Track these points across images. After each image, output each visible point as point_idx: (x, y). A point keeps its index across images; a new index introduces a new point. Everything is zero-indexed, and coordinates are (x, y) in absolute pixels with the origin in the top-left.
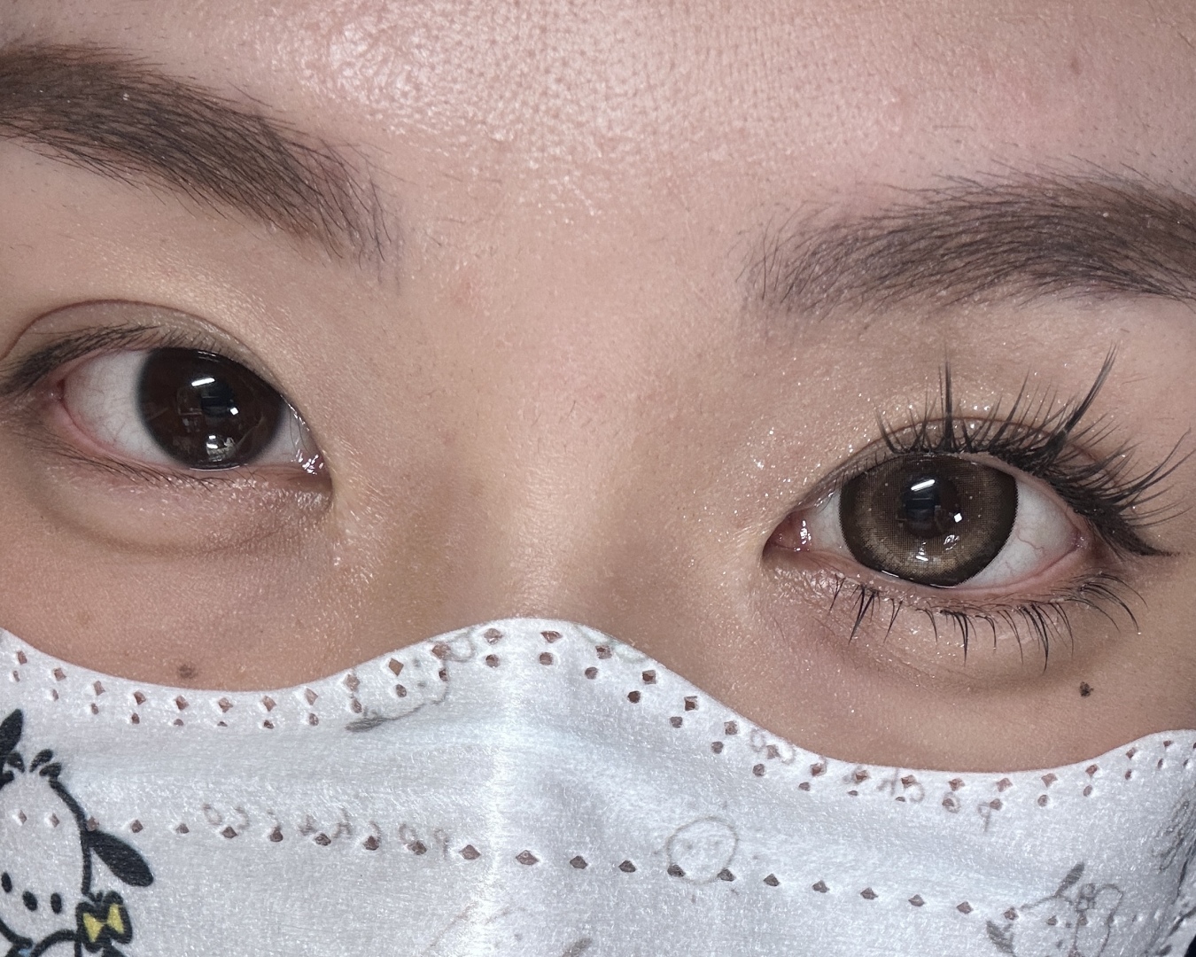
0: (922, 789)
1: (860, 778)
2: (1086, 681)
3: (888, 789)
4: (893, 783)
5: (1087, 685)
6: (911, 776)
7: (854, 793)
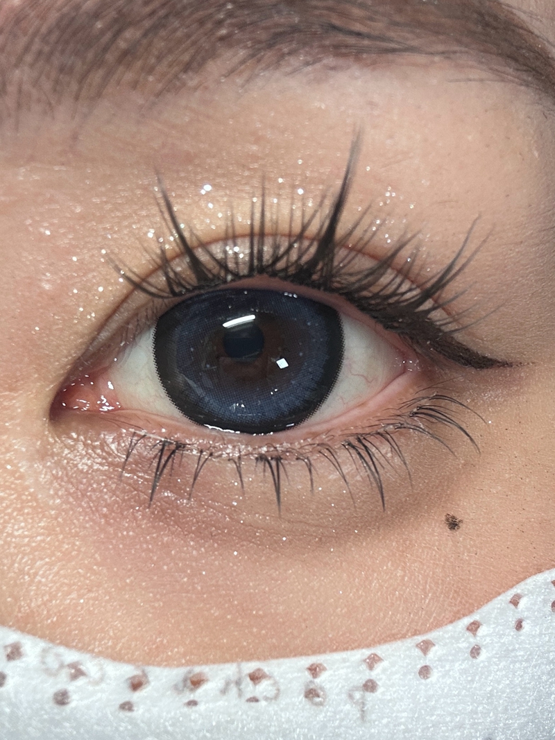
0: (275, 683)
1: (196, 682)
2: (452, 513)
3: (233, 690)
4: (238, 683)
5: (453, 517)
6: (259, 670)
7: (193, 703)
